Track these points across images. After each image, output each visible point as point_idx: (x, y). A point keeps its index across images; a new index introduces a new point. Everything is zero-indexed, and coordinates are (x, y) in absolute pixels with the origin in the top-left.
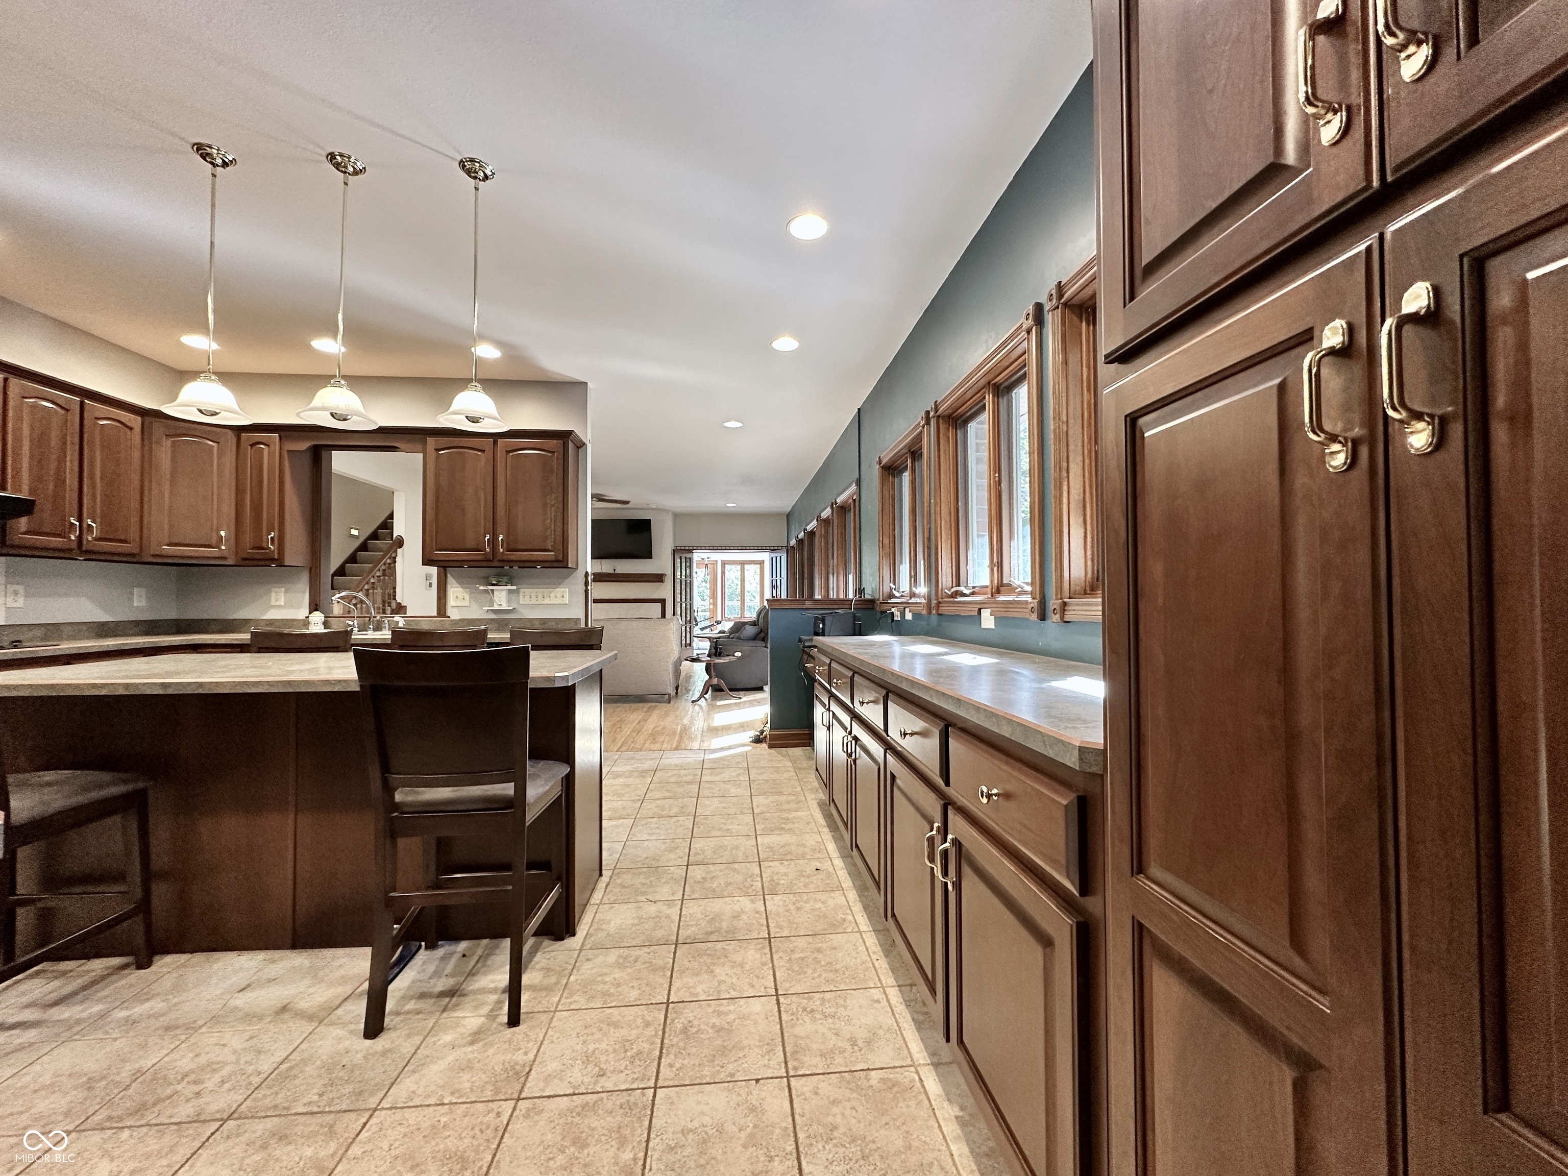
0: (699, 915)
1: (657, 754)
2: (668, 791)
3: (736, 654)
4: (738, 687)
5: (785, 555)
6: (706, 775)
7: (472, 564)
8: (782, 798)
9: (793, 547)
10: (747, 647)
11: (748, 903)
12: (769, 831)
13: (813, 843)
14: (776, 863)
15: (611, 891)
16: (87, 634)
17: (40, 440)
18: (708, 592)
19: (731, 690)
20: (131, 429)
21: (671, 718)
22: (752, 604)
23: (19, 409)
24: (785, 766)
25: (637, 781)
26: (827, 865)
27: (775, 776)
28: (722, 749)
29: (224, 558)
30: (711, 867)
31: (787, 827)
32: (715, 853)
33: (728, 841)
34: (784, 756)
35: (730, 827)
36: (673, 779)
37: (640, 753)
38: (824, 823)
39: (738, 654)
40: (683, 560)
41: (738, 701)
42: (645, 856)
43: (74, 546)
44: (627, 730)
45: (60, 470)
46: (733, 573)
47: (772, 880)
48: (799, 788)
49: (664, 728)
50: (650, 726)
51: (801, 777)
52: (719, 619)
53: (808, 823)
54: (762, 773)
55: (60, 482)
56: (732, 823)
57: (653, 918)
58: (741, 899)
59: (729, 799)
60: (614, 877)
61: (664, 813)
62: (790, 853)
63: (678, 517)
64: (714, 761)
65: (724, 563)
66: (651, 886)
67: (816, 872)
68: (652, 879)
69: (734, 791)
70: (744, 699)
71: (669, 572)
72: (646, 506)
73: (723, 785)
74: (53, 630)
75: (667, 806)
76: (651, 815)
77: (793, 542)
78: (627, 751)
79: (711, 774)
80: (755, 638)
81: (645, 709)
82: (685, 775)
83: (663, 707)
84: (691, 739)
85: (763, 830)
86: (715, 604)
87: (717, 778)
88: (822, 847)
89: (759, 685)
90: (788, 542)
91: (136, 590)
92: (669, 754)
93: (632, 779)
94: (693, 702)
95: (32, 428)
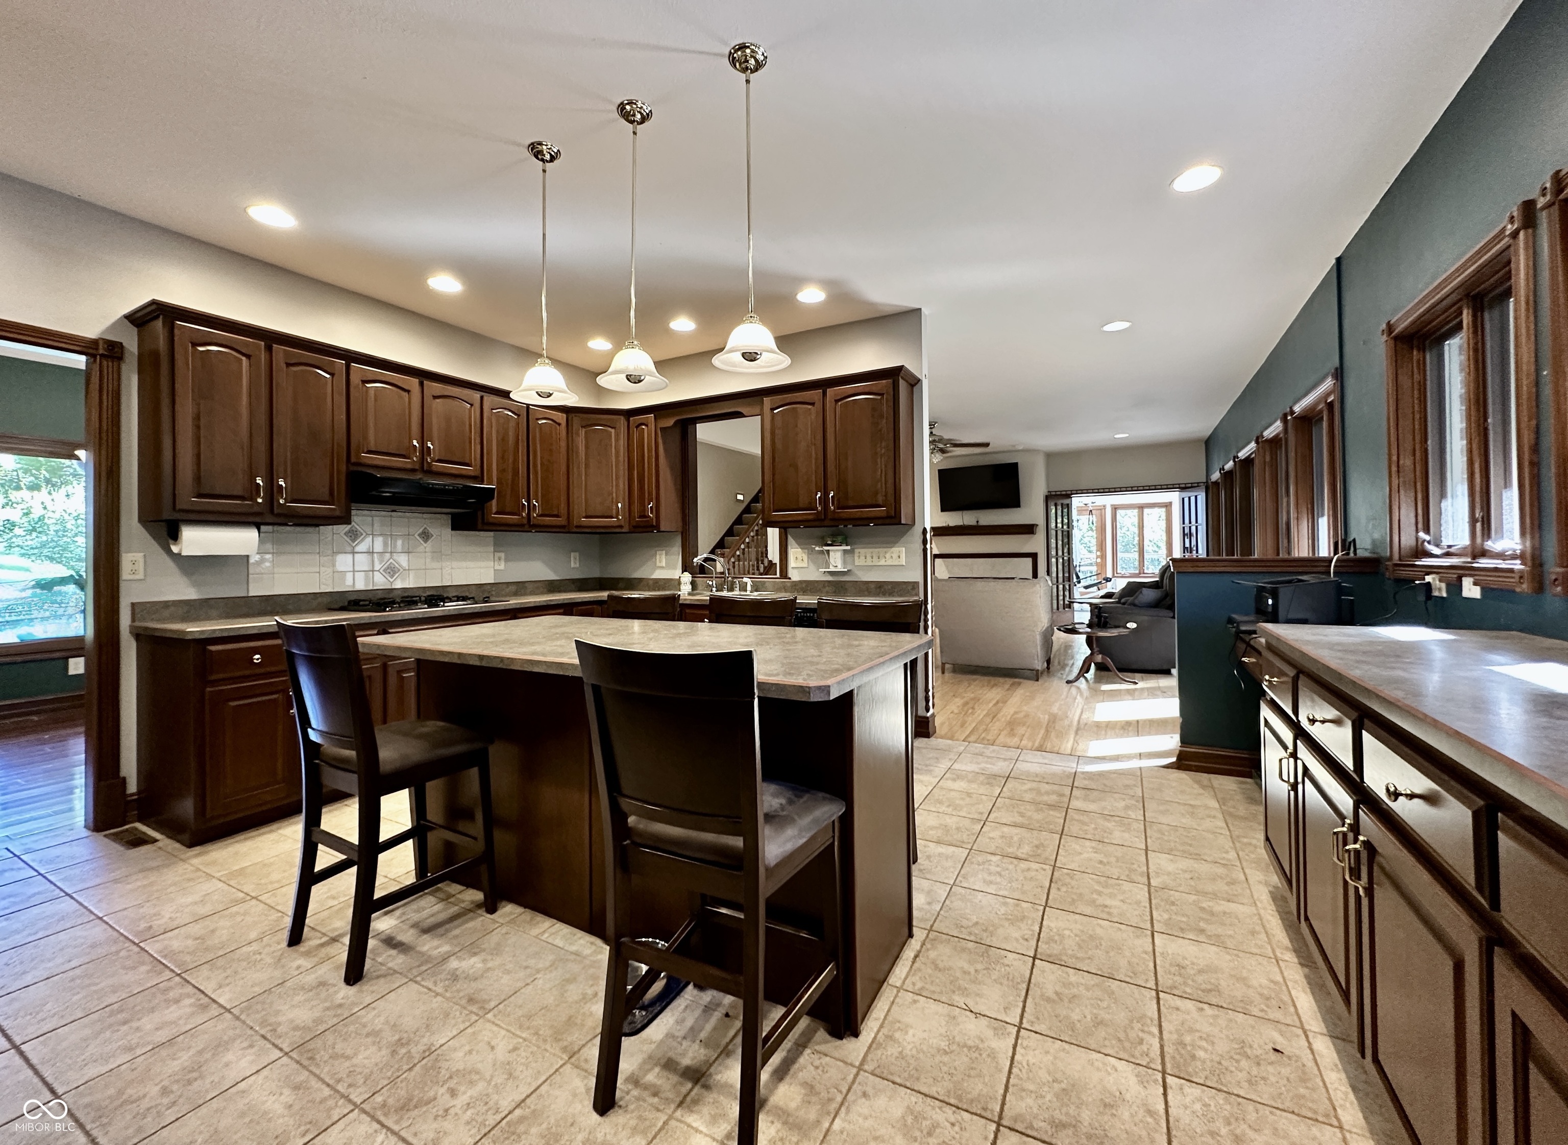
0: (1044, 1075)
1: (1014, 753)
2: (1022, 815)
3: (1129, 625)
4: (1134, 667)
5: (1204, 494)
6: (1077, 798)
7: (807, 524)
8: (1204, 868)
9: (1216, 483)
10: (1146, 617)
11: (1133, 1080)
12: (1175, 931)
13: (1265, 982)
14: (1189, 1005)
15: (919, 970)
16: (542, 589)
17: (503, 440)
18: (1094, 541)
19: (1121, 670)
20: (559, 424)
21: (1037, 702)
22: (1156, 556)
23: (490, 420)
24: (1207, 807)
25: (982, 790)
26: (1296, 1046)
27: (1187, 821)
28: (1103, 759)
29: (621, 527)
30: (1074, 977)
31: (1211, 929)
32: (1080, 947)
33: (1102, 929)
34: (1203, 787)
35: (1108, 902)
36: (1028, 797)
37: (992, 748)
38: (1286, 942)
39: (1132, 625)
40: (1059, 508)
41: (1132, 686)
42: (974, 919)
43: (525, 521)
44: (981, 712)
45: (516, 461)
46: (1128, 519)
47: (1182, 1044)
48: (1232, 855)
49: (1027, 716)
50: (1008, 710)
51: (1236, 833)
52: (1109, 575)
53: (1253, 933)
54: (1164, 812)
55: (516, 472)
56: (1112, 896)
57: (970, 1048)
58: (1121, 1065)
59: (1111, 848)
60: (928, 946)
61: (1010, 850)
62: (1216, 990)
63: (1052, 458)
64: (1091, 776)
65: (1115, 508)
66: (974, 981)
67: (1273, 1056)
68: (979, 967)
69: (1118, 835)
70: (1141, 685)
71: (1041, 522)
72: (1010, 448)
73: (1101, 821)
74: (520, 587)
75: (1015, 839)
76: (992, 850)
77: (1216, 476)
78: (975, 742)
79: (1086, 798)
80: (1156, 605)
81: (1007, 686)
82: (1047, 793)
83: (1027, 687)
84: (1061, 735)
85: (1167, 923)
86: (1103, 557)
87: (1092, 807)
88: (1286, 998)
89: (1165, 667)
90: (1208, 475)
91: (572, 554)
92: (1028, 756)
93: (974, 786)
94: (1068, 682)
95: (498, 432)
